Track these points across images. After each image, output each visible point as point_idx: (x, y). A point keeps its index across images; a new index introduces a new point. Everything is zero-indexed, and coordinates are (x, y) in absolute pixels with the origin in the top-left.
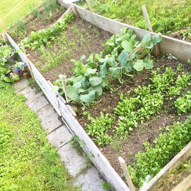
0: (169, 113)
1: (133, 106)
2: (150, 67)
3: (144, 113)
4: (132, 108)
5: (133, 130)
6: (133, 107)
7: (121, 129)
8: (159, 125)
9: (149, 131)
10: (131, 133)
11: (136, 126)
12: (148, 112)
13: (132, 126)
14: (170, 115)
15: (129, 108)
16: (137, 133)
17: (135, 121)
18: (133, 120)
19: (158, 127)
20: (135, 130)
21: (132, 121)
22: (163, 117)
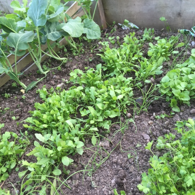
0: (151, 111)
1: (70, 108)
2: (96, 36)
3: (97, 118)
4: (68, 112)
5: (74, 162)
6: (69, 110)
7: (40, 166)
8: (135, 139)
9: (114, 160)
10: (68, 172)
11: (81, 153)
12: (106, 115)
13: (71, 152)
14: (154, 114)
15: (61, 111)
16: (84, 171)
17: (76, 139)
18: (73, 138)
19: (135, 146)
20: (79, 162)
21: (70, 139)
22: (141, 120)
